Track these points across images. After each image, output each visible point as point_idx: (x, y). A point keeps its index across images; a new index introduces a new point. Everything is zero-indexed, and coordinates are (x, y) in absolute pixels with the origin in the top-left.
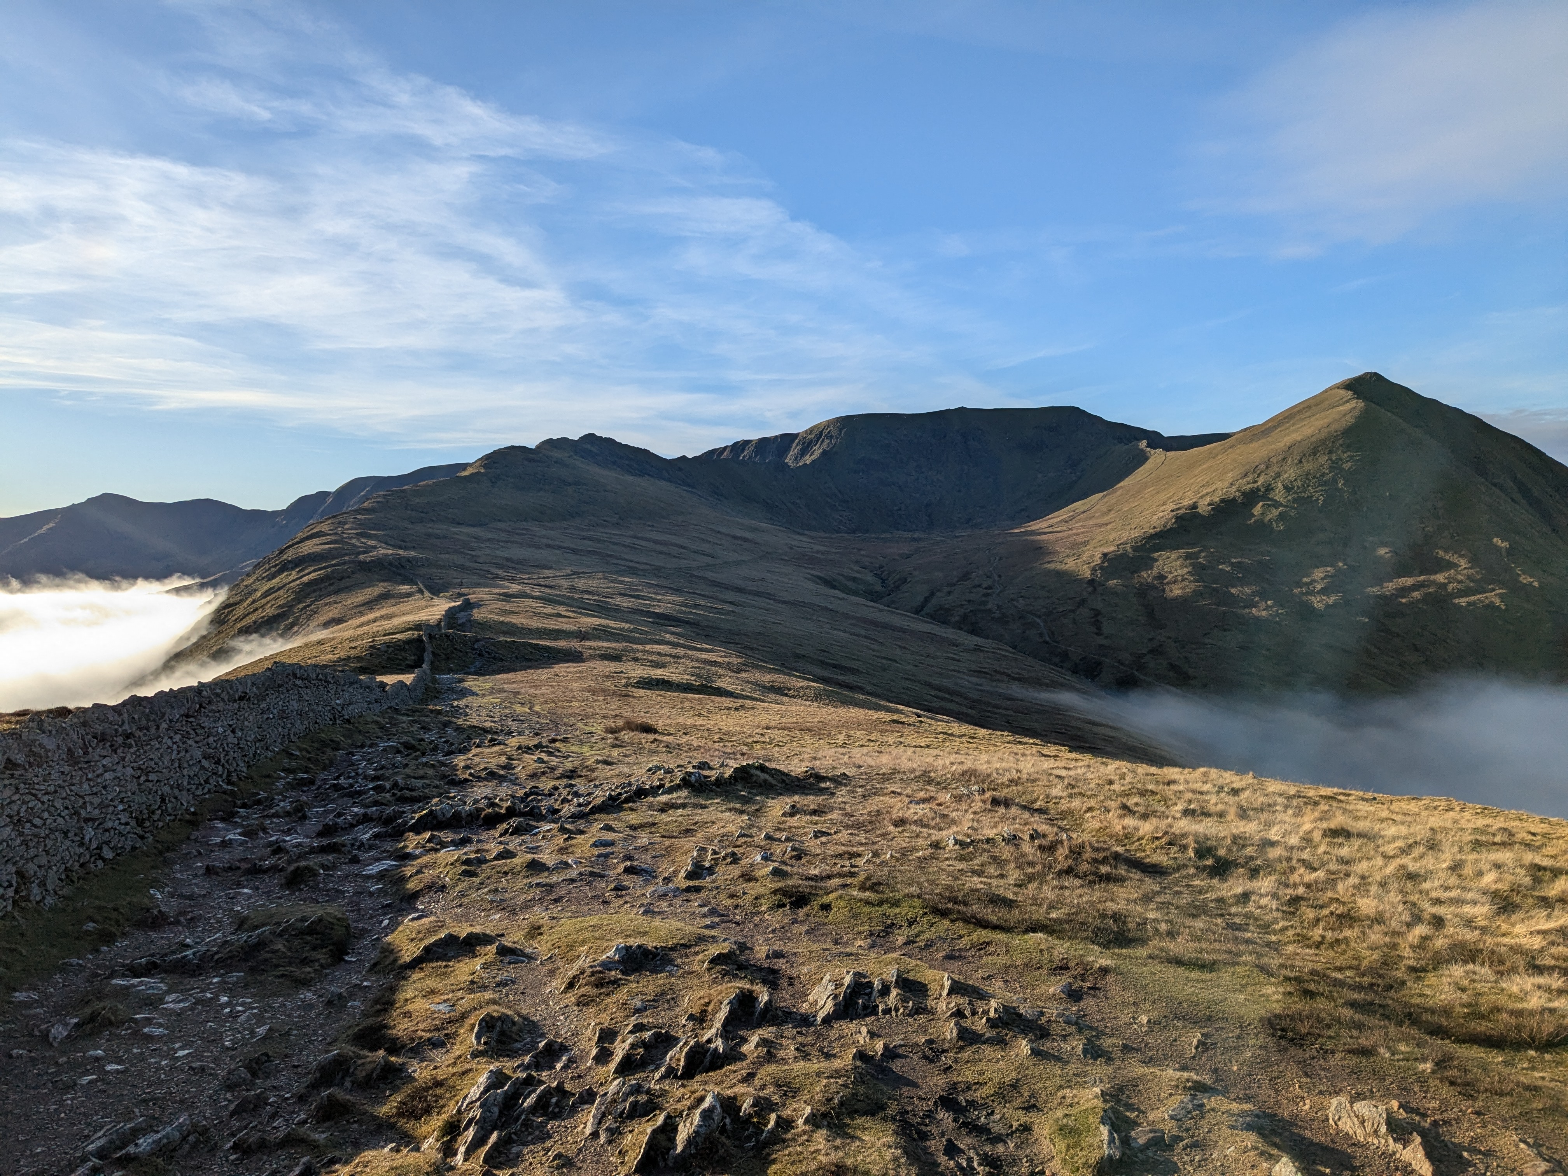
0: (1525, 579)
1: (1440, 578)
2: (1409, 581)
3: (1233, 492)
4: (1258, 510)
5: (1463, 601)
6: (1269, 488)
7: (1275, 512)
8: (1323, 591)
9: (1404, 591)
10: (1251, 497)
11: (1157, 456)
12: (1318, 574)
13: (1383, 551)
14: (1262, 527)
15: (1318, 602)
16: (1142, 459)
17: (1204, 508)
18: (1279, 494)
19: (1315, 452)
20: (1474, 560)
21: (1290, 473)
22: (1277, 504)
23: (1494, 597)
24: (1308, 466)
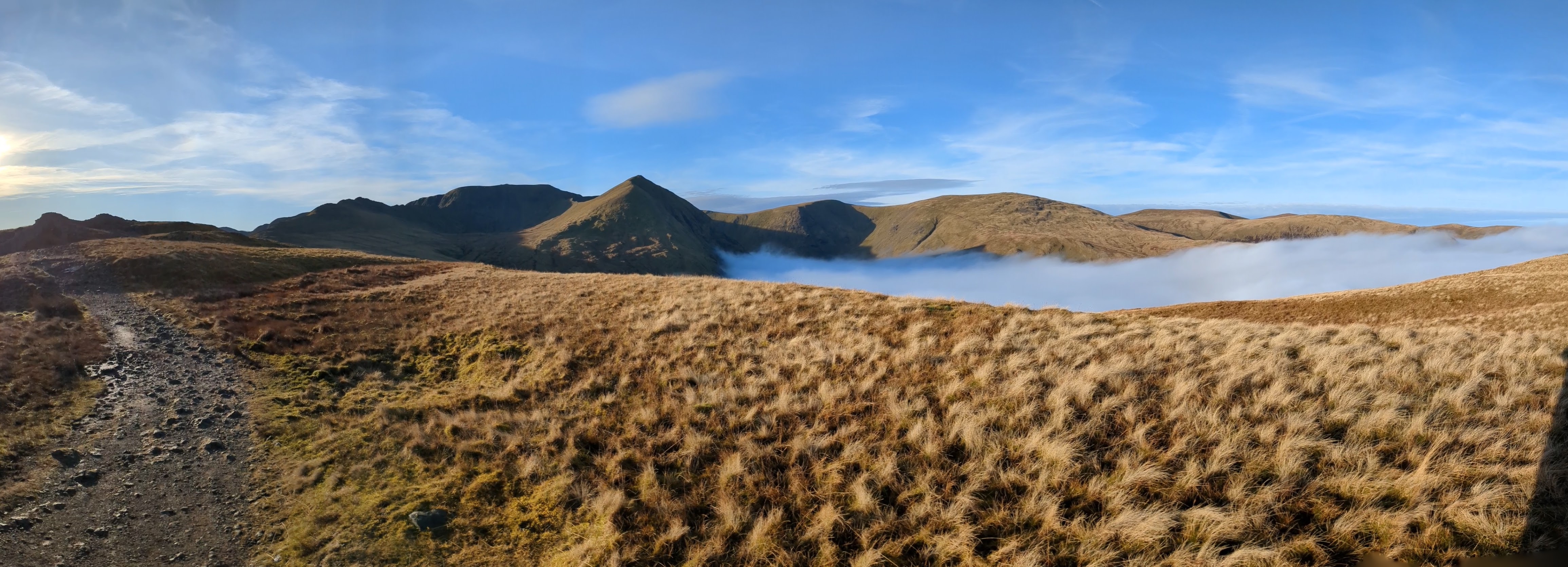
0: (674, 247)
1: (650, 247)
2: (640, 248)
3: (589, 217)
4: (596, 223)
5: (655, 255)
6: (601, 215)
7: (602, 224)
8: (613, 252)
9: (638, 252)
10: (594, 219)
11: (575, 204)
12: (612, 246)
13: (633, 238)
14: (597, 230)
15: (610, 256)
16: (570, 205)
17: (578, 223)
18: (603, 218)
19: (616, 203)
20: (660, 241)
21: (608, 210)
22: (602, 221)
23: (664, 254)
24: (614, 208)
